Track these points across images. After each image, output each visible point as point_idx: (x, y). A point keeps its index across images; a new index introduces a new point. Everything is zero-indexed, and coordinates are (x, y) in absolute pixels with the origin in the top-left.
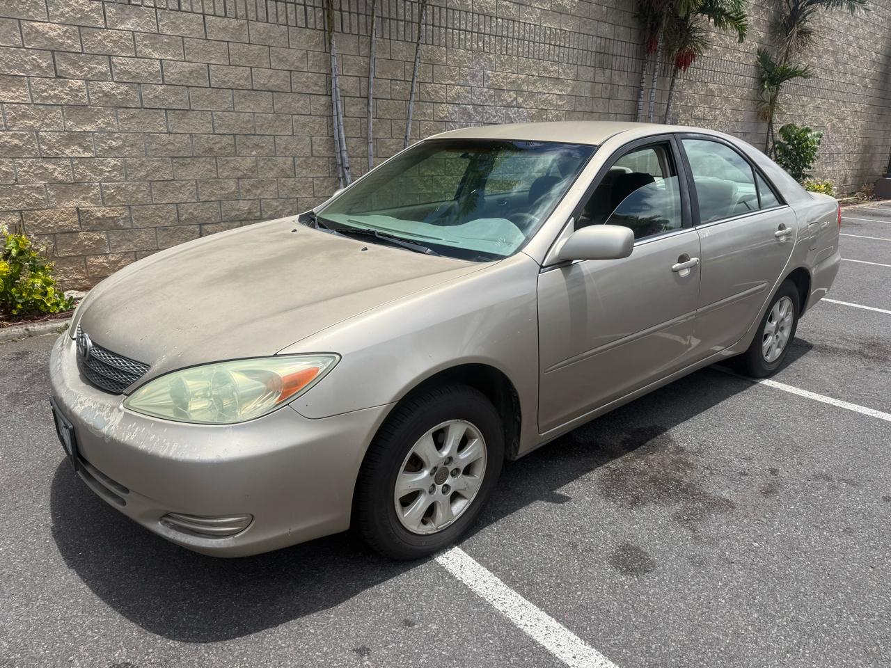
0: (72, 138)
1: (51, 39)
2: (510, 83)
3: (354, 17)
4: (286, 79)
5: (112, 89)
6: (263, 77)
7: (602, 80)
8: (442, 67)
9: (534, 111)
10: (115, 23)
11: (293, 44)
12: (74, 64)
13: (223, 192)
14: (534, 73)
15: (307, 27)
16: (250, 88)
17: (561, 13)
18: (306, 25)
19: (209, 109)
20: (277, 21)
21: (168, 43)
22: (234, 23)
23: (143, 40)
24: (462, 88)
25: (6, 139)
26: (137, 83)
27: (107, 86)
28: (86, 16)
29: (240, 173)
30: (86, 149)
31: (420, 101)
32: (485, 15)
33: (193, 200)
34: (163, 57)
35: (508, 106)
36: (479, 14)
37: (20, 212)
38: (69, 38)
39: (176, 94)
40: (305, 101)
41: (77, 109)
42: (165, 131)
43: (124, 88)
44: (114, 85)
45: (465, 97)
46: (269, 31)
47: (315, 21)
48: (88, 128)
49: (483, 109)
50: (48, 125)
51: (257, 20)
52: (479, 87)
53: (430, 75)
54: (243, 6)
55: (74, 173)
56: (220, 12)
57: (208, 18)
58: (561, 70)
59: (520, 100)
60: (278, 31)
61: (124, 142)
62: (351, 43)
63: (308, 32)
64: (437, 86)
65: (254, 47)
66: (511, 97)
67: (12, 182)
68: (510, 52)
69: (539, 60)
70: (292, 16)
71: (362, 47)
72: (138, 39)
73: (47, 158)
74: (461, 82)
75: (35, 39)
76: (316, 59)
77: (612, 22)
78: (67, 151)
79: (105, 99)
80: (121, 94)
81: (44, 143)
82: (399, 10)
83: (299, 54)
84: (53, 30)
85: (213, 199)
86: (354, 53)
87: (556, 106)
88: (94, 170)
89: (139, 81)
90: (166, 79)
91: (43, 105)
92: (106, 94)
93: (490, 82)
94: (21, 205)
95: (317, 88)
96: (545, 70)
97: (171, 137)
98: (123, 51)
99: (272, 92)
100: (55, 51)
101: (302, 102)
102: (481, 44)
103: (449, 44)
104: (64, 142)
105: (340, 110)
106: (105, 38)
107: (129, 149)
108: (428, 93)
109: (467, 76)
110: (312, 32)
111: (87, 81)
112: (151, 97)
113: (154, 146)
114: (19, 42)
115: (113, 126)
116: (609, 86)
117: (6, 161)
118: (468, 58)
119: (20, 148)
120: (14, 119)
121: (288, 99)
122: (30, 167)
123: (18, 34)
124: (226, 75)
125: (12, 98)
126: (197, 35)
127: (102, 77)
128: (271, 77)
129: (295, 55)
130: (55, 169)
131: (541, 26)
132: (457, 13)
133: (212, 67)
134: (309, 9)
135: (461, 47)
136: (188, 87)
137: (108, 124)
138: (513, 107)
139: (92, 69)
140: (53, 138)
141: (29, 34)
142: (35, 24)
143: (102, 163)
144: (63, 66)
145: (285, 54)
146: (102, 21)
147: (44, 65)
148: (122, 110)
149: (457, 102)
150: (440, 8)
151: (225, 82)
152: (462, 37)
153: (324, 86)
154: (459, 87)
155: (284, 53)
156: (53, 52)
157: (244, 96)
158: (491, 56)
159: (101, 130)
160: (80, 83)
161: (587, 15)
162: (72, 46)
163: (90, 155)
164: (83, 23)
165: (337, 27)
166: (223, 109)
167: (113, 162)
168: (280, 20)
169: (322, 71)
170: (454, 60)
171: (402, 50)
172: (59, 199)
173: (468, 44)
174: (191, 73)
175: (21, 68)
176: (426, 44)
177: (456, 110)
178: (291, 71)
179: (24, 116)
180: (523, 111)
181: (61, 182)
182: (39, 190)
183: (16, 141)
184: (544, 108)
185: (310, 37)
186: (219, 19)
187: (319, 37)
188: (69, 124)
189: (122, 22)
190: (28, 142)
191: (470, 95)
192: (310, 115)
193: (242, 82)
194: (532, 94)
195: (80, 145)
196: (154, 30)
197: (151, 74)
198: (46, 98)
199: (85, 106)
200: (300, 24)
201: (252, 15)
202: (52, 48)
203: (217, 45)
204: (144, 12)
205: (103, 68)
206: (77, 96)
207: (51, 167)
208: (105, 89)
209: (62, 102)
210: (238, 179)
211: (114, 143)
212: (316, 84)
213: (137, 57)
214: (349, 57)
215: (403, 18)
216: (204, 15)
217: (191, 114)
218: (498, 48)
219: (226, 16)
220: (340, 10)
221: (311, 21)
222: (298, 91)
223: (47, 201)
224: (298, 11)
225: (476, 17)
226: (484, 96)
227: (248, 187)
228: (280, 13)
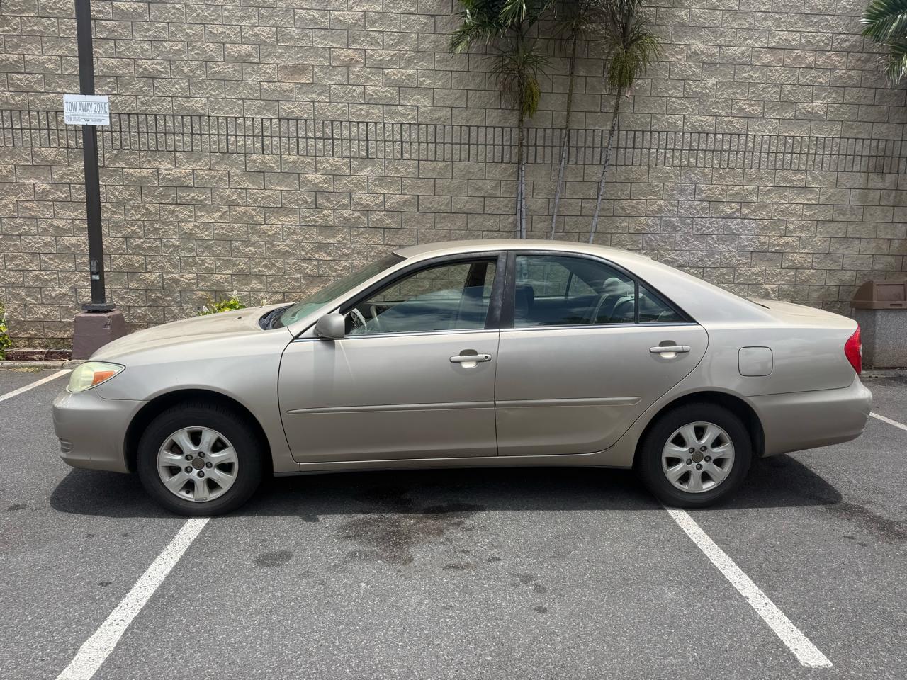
0: (320, 247)
1: (315, 184)
2: (731, 195)
3: (548, 150)
4: (480, 203)
5: (350, 215)
6: (459, 203)
7: (880, 185)
8: (642, 184)
9: (766, 222)
10: (356, 171)
11: (489, 176)
12: (328, 200)
13: (420, 289)
14: (767, 184)
15: (502, 161)
16: (449, 211)
17: (811, 120)
18: (502, 160)
19: (416, 227)
20: (477, 159)
21: (391, 182)
22: (441, 164)
23: (374, 181)
24: (666, 202)
25: (282, 247)
26: (367, 211)
27: (345, 213)
28: (339, 168)
29: (435, 276)
30: (328, 255)
31: (613, 216)
32: (699, 133)
33: (396, 294)
34: (386, 192)
35: (729, 217)
36: (691, 133)
37: (284, 293)
38: (326, 183)
39: (393, 217)
40: (495, 220)
41: (327, 229)
42: (382, 243)
43: (357, 214)
44: (351, 212)
45: (669, 211)
46: (469, 168)
47: (511, 157)
48: (331, 241)
49: (693, 221)
50: (307, 239)
51: (460, 161)
52: (688, 200)
53: (628, 192)
54: (450, 151)
55: (319, 270)
56: (431, 157)
57: (422, 163)
58: (809, 178)
59: (746, 211)
60: (476, 167)
61: (353, 250)
62: (543, 171)
63: (503, 166)
64: (634, 202)
65: (455, 181)
66: (732, 209)
67: (281, 274)
68: (734, 164)
69: (775, 169)
70: (490, 155)
71: (553, 173)
72: (370, 181)
73: (304, 260)
74: (665, 196)
75: (306, 184)
76: (508, 186)
77: (898, 121)
78: (317, 256)
79: (344, 222)
80: (355, 218)
81: (304, 250)
82: (596, 139)
83: (493, 183)
84: (317, 178)
85: (411, 294)
86: (545, 179)
87: (800, 216)
88: (332, 268)
89: (368, 209)
90: (387, 207)
91: (306, 226)
92: (345, 219)
93: (703, 195)
94: (285, 289)
95: (507, 209)
96: (784, 179)
97: (385, 248)
98: (359, 189)
99: (468, 214)
100: (317, 191)
101: (492, 221)
102: (692, 160)
103: (653, 163)
104: (315, 249)
105: (524, 226)
106: (349, 182)
107: (356, 255)
108: (623, 208)
109: (673, 190)
110: (507, 165)
111: (334, 210)
112: (375, 220)
113: (373, 254)
114: (298, 187)
115: (347, 240)
116: (894, 192)
117: (280, 260)
118: (676, 174)
119: (289, 253)
120: (288, 234)
121: (480, 219)
122: (293, 265)
123: (297, 182)
124: (431, 203)
125: (288, 222)
126: (412, 175)
127: (344, 207)
128: (467, 202)
129: (489, 185)
130: (307, 267)
131: (778, 136)
132: (664, 136)
133: (420, 197)
134: (505, 147)
135: (667, 164)
136: (402, 212)
137: (344, 238)
138: (735, 218)
139: (338, 202)
140: (308, 247)
141: (303, 182)
142: (307, 175)
143: (337, 265)
144: (321, 201)
145: (480, 185)
146: (348, 171)
147: (310, 200)
148: (355, 229)
149: (658, 215)
150: (643, 132)
151: (429, 208)
152: (669, 155)
153: (514, 207)
154: (662, 201)
155: (480, 184)
156: (315, 192)
157: (444, 218)
158: (706, 171)
159: (339, 243)
160: (330, 211)
161: (854, 118)
162: (328, 188)
163: (330, 258)
164: (336, 173)
165: (531, 159)
166: (426, 227)
167: (344, 263)
168: (479, 159)
169: (513, 196)
170: (658, 177)
171: (595, 173)
172: (308, 286)
173: (676, 162)
174: (405, 202)
175: (295, 202)
176: (625, 165)
177: (657, 222)
178: (484, 197)
179: (294, 233)
180: (749, 223)
181: (310, 276)
182: (296, 280)
183: (287, 249)
184: (782, 218)
185: (505, 169)
186: (430, 163)
187: (512, 169)
188: (320, 238)
189: (362, 170)
190: (294, 249)
191: (676, 209)
192: (499, 231)
193: (442, 207)
194: (764, 205)
195: (325, 252)
196: (382, 174)
197: (376, 204)
198: (308, 221)
199: (331, 226)
200: (496, 160)
201: (456, 157)
202: (316, 190)
203: (427, 181)
204: (376, 163)
205: (345, 201)
206: (326, 220)
207: (305, 265)
208: (345, 215)
209: (317, 224)
210: (433, 279)
211: (346, 251)
212: (506, 206)
213: (368, 193)
214: (540, 183)
215: (599, 145)
216: (419, 161)
217: (401, 232)
218: (715, 162)
219: (435, 160)
220: (535, 145)
221: (507, 157)
222: (489, 212)
223: (300, 287)
224: (496, 150)
225: (687, 135)
226: (695, 209)
227: (440, 286)
228: (479, 153)
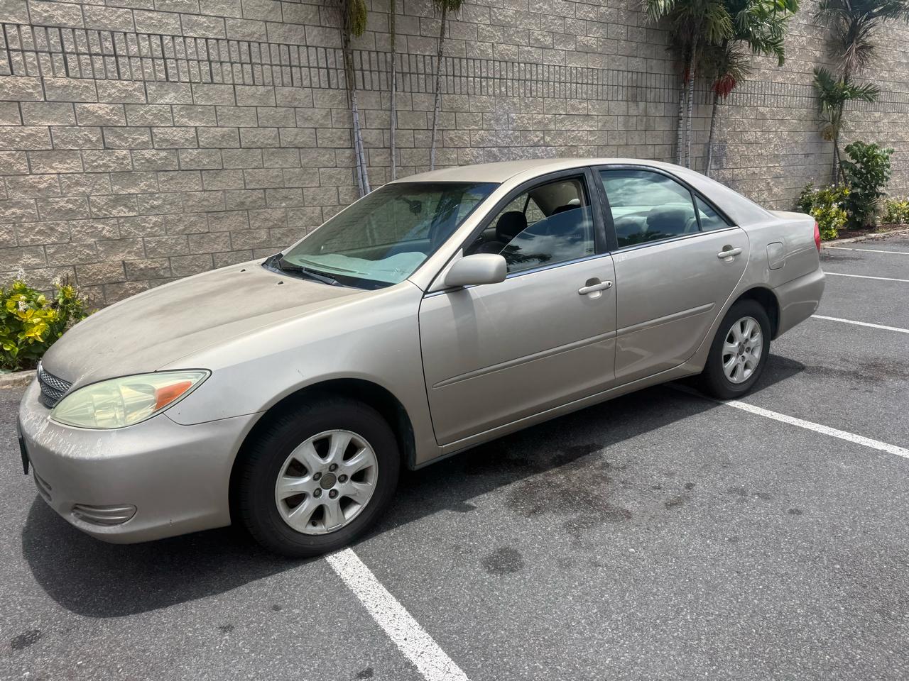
0: (118, 200)
1: (99, 117)
2: (536, 123)
3: (375, 76)
4: (311, 136)
5: (153, 155)
6: (289, 135)
7: (635, 113)
8: (465, 114)
9: (563, 149)
10: (155, 99)
11: (317, 104)
12: (119, 136)
13: (255, 241)
14: (561, 112)
15: (330, 88)
16: (278, 146)
17: (587, 53)
18: (329, 86)
19: (240, 167)
20: (302, 84)
21: (202, 112)
22: (261, 89)
23: (180, 111)
24: (486, 132)
25: (62, 204)
26: (175, 149)
27: (148, 154)
28: (130, 95)
29: (271, 224)
30: (131, 209)
31: (443, 147)
32: (506, 62)
33: (228, 250)
34: (197, 125)
35: (536, 145)
36: (500, 62)
37: (74, 266)
38: (115, 115)
39: (210, 156)
40: (330, 155)
41: (124, 174)
42: (201, 189)
43: (163, 154)
44: (155, 152)
45: (490, 140)
46: (294, 95)
47: (338, 82)
48: (132, 191)
49: (509, 150)
50: (98, 190)
51: (283, 85)
52: (503, 130)
53: (453, 122)
54: (270, 74)
55: (120, 230)
56: (248, 80)
57: (238, 88)
58: (590, 107)
59: (548, 139)
60: (302, 94)
61: (164, 201)
62: (373, 98)
63: (331, 92)
64: (460, 132)
65: (280, 110)
66: (537, 137)
67: (67, 240)
68: (535, 93)
69: (566, 99)
70: (315, 79)
71: (384, 101)
72: (175, 110)
73: (97, 219)
74: (485, 127)
75: (87, 117)
76: (339, 115)
77: (644, 56)
78: (114, 212)
79: (147, 164)
80: (161, 159)
81: (95, 206)
82: (419, 65)
83: (324, 112)
84: (102, 109)
85: (246, 248)
86: (376, 108)
87: (586, 142)
88: (138, 227)
89: (177, 147)
90: (201, 144)
91: (94, 173)
92: (147, 161)
93: (515, 124)
94: (74, 261)
95: (342, 142)
96: (573, 108)
97: (206, 194)
98: (162, 122)
99: (299, 148)
100: (104, 126)
101: (327, 156)
102: (503, 89)
103: (471, 91)
104: (111, 204)
105: (364, 161)
106: (146, 113)
107: (169, 206)
108: (451, 139)
109: (490, 120)
110: (335, 92)
111: (131, 150)
112: (187, 160)
113: (190, 203)
114: (74, 122)
115: (154, 187)
116: (645, 118)
117: (62, 223)
118: (491, 103)
119: (73, 211)
120: (69, 186)
121: (314, 153)
122: (82, 227)
123: (72, 115)
124: (255, 136)
125: (67, 169)
126: (228, 103)
127: (144, 146)
128: (297, 135)
129: (318, 114)
130: (103, 228)
131: (566, 67)
132: (478, 63)
133: (241, 130)
134: (331, 71)
135: (483, 94)
136: (220, 149)
137: (150, 186)
138: (540, 146)
139: (135, 139)
140: (102, 201)
141: (81, 113)
142: (84, 105)
143: (144, 221)
144: (110, 139)
145: (310, 114)
146: (143, 98)
147: (94, 139)
148: (162, 173)
149: (481, 146)
150: (460, 59)
151: (254, 142)
152: (484, 84)
153: (348, 140)
154: (483, 132)
155: (309, 112)
156: (101, 127)
157: (272, 154)
158: (515, 100)
159: (144, 192)
160: (125, 152)
161: (615, 52)
162: (118, 121)
163: (134, 214)
164: (127, 101)
165: (360, 85)
166: (253, 166)
167: (154, 219)
168: (304, 83)
169: (346, 126)
170: (477, 106)
171: (424, 101)
172: (107, 252)
173: (491, 90)
174: (223, 136)
175: (74, 142)
176: (447, 93)
177: (481, 153)
178: (316, 128)
179: (77, 184)
180: (551, 150)
181: (109, 239)
182: (89, 246)
183: (71, 206)
184: (574, 144)
185: (334, 96)
186: (247, 88)
187: (341, 95)
188: (116, 188)
189: (162, 97)
190: (81, 205)
191: (494, 139)
192: (336, 167)
193: (270, 141)
194: (560, 132)
195: (126, 206)
196: (190, 102)
197: (187, 140)
198: (96, 167)
199: (129, 172)
200: (323, 85)
201: (278, 81)
202: (101, 124)
203: (247, 110)
204: (180, 87)
205: (145, 138)
206: (122, 164)
207: (100, 226)
208: (147, 156)
209: (110, 170)
210: (269, 228)
211: (155, 203)
212: (340, 138)
213: (174, 126)
214: (371, 111)
215: (423, 72)
216: (234, 85)
217: (223, 173)
218: (522, 91)
219: (254, 84)
220: (362, 69)
221: (334, 82)
222: (323, 146)
223: (97, 256)
224: (321, 74)
225: (497, 64)
226: (510, 138)
227: (279, 236)
228: (304, 77)
